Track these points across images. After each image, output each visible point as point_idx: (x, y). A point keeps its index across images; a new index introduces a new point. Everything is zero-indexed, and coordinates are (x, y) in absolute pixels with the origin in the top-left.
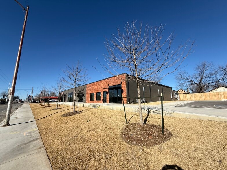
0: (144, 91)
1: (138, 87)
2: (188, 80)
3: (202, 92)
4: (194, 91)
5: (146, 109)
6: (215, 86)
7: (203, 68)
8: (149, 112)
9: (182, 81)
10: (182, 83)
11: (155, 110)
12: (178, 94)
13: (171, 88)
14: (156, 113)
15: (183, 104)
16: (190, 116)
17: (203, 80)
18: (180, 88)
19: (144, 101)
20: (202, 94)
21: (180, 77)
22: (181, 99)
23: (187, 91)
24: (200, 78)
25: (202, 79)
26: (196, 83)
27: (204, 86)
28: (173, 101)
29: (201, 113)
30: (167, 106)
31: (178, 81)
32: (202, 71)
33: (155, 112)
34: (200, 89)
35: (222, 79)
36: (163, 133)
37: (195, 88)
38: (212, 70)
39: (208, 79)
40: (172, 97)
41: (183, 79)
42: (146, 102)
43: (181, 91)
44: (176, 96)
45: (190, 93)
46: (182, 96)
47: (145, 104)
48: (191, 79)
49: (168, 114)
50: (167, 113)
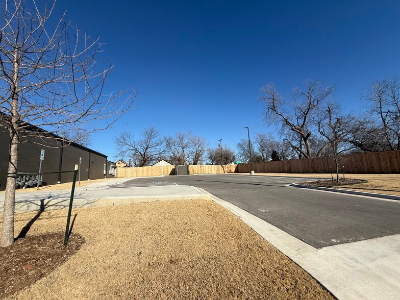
0: (42, 158)
1: (14, 147)
2: (132, 148)
3: (146, 165)
4: (138, 163)
5: (35, 202)
6: (158, 159)
7: (150, 135)
8: (43, 208)
9: (125, 148)
10: (124, 151)
11: (60, 200)
12: (115, 168)
13: (106, 157)
14: (62, 207)
15: (118, 183)
16: (122, 202)
17: (148, 150)
18: (120, 158)
19: (38, 182)
20: (145, 168)
21: (122, 141)
22: (119, 176)
23: (128, 163)
24: (146, 147)
25: (147, 148)
26: (140, 153)
27: (148, 158)
28: (105, 180)
29: (137, 195)
30: (92, 189)
31: (119, 147)
32: (149, 138)
33: (59, 204)
34: (144, 161)
35: (164, 151)
36: (65, 244)
37: (139, 160)
38: (158, 138)
39: (153, 150)
40: (105, 173)
41: (126, 144)
42: (44, 184)
43: (121, 162)
44: (111, 171)
45: (131, 166)
46: (120, 170)
47: (40, 188)
48: (137, 146)
49: (87, 203)
50: (87, 201)
